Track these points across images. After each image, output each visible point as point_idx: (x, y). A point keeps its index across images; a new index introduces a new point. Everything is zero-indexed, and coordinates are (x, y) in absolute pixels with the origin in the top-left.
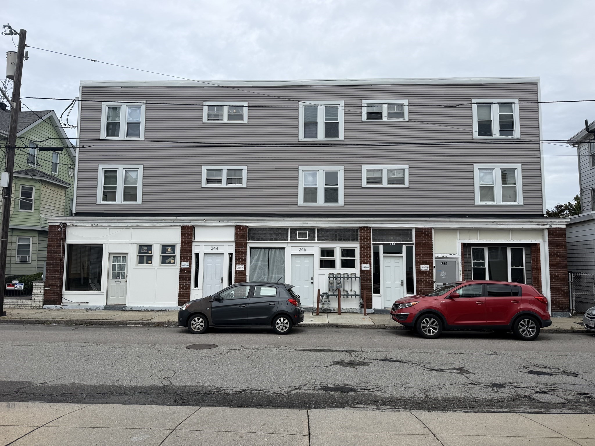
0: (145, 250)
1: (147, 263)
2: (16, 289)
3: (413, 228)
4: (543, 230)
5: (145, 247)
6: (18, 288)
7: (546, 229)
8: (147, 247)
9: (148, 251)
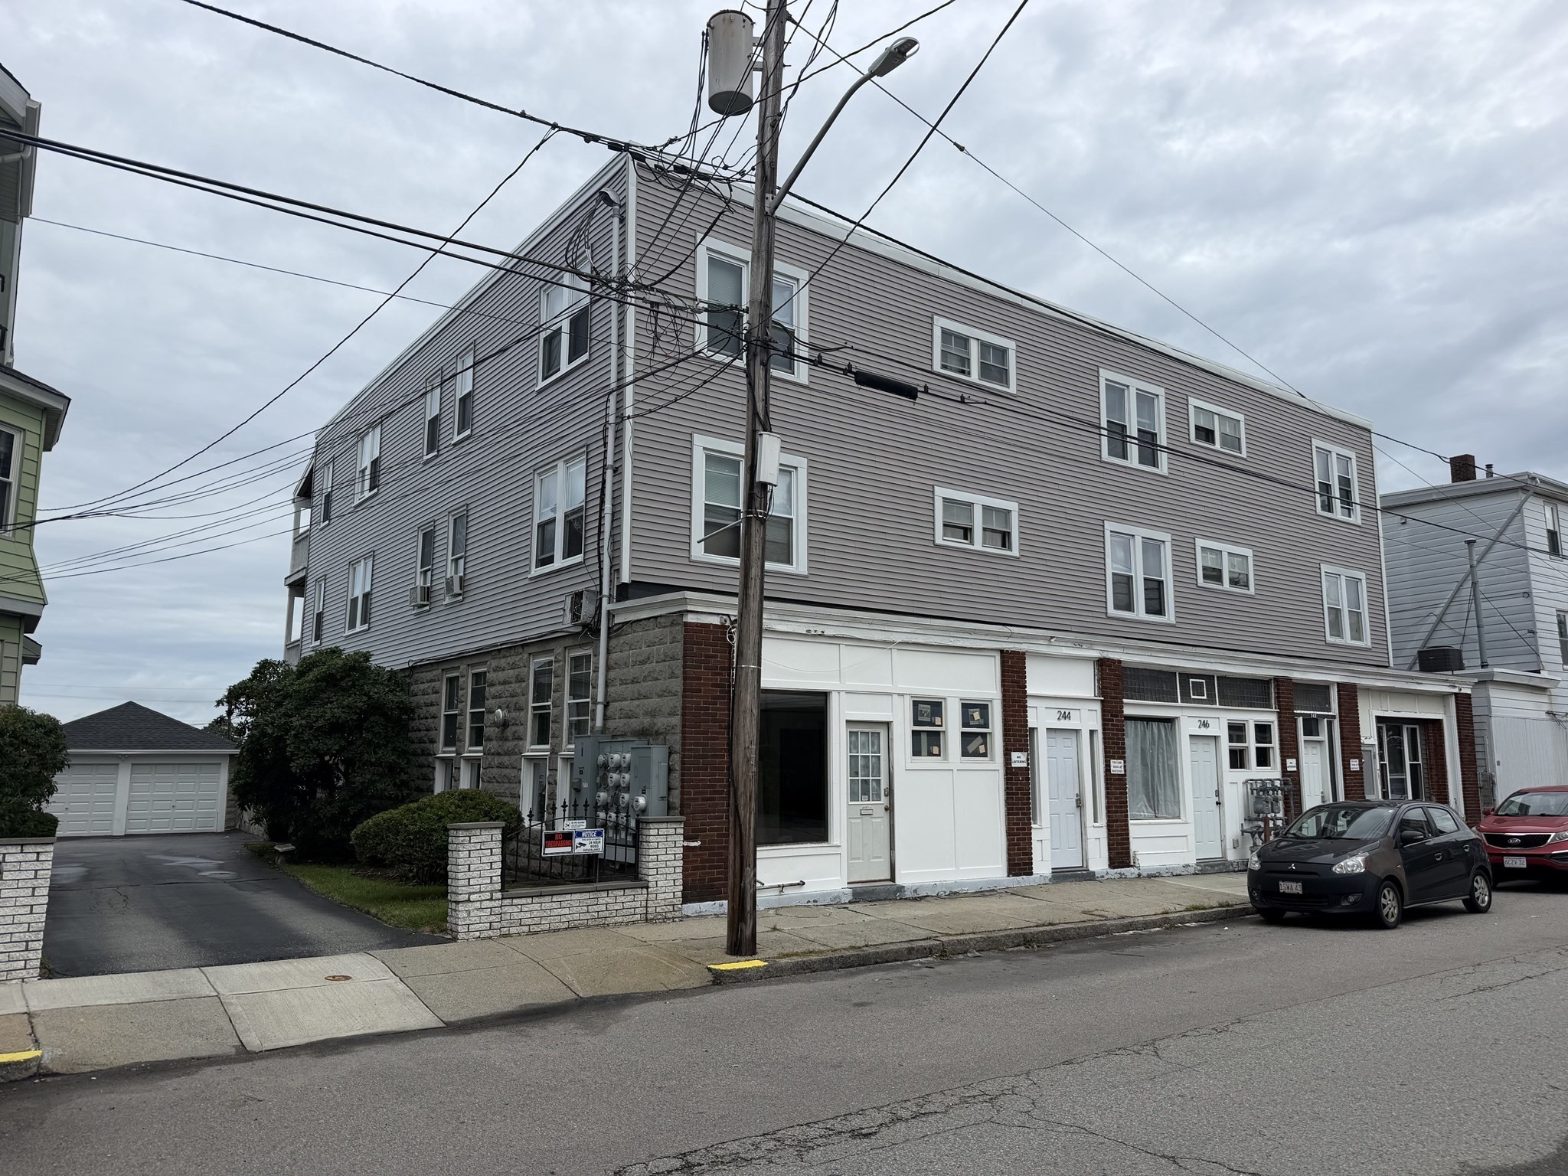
0: (925, 715)
1: (930, 754)
2: (580, 851)
3: (1333, 683)
4: (1444, 696)
5: (925, 706)
6: (585, 848)
7: (1452, 694)
8: (929, 706)
9: (933, 718)
